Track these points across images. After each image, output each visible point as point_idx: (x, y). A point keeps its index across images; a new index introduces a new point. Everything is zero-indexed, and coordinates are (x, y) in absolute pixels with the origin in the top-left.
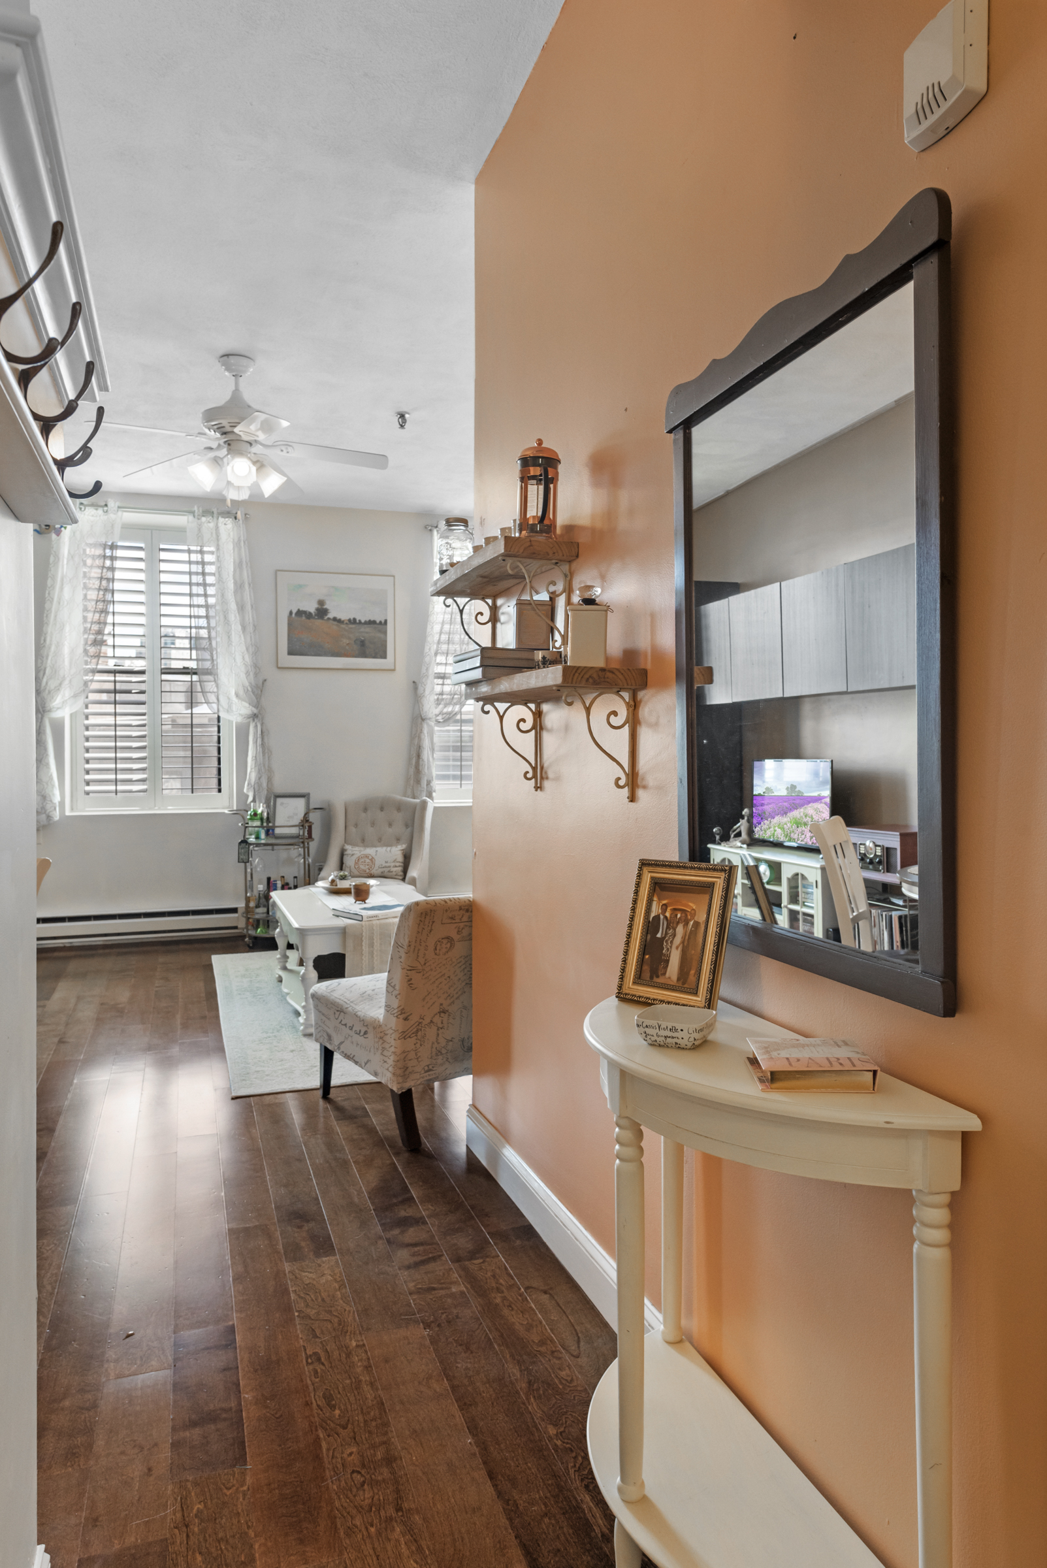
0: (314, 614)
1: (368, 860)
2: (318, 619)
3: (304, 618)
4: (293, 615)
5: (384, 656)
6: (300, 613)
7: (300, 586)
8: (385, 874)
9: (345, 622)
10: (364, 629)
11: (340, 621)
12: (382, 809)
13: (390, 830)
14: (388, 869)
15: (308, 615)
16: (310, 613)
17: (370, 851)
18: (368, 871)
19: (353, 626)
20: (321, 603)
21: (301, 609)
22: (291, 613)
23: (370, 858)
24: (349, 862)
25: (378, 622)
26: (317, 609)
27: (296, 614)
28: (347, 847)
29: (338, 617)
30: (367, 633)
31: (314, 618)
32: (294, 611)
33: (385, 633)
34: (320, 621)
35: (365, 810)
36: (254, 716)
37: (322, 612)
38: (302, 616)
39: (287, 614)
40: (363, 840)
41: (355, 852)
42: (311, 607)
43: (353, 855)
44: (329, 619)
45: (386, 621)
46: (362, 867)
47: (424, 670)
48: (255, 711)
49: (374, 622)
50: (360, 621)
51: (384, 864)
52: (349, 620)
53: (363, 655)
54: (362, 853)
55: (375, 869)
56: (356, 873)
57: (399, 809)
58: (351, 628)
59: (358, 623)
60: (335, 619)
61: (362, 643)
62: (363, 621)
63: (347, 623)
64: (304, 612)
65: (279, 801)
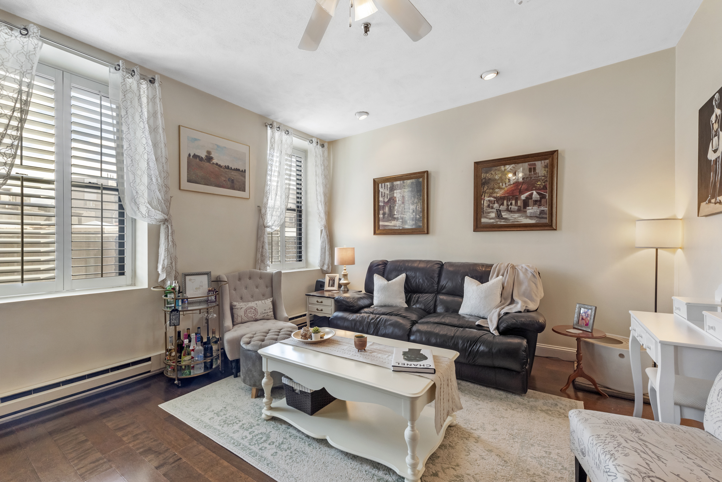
0: (204, 159)
1: (252, 311)
2: (207, 162)
3: (198, 160)
4: (191, 157)
5: (244, 190)
6: (195, 156)
7: (196, 140)
8: (265, 318)
9: (223, 167)
10: (233, 173)
11: (220, 166)
12: (250, 278)
13: (257, 290)
14: (267, 314)
15: (201, 159)
16: (202, 158)
17: (252, 304)
18: (254, 317)
19: (228, 170)
20: (209, 152)
21: (196, 154)
22: (189, 155)
23: (254, 308)
24: (240, 313)
25: (241, 170)
26: (206, 156)
27: (193, 156)
28: (235, 303)
29: (219, 164)
30: (235, 175)
31: (204, 161)
32: (192, 155)
33: (245, 177)
34: (208, 164)
35: (240, 279)
36: (165, 221)
37: (209, 159)
38: (197, 159)
39: (187, 155)
40: (241, 298)
41: (241, 307)
42: (203, 155)
43: (241, 308)
44: (213, 163)
45: (245, 170)
46: (250, 315)
47: (265, 200)
48: (166, 217)
49: (239, 170)
50: (231, 168)
51: (264, 312)
52: (225, 166)
53: (233, 188)
54: (247, 306)
55: (258, 315)
56: (246, 319)
57: (261, 278)
58: (226, 171)
59: (230, 169)
60: (217, 164)
61: (233, 181)
62: (233, 169)
63: (224, 168)
64: (199, 156)
65: (188, 278)
